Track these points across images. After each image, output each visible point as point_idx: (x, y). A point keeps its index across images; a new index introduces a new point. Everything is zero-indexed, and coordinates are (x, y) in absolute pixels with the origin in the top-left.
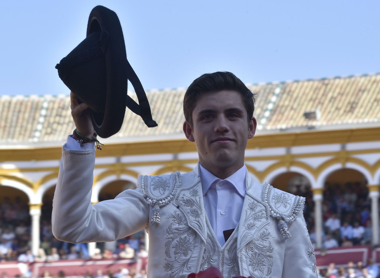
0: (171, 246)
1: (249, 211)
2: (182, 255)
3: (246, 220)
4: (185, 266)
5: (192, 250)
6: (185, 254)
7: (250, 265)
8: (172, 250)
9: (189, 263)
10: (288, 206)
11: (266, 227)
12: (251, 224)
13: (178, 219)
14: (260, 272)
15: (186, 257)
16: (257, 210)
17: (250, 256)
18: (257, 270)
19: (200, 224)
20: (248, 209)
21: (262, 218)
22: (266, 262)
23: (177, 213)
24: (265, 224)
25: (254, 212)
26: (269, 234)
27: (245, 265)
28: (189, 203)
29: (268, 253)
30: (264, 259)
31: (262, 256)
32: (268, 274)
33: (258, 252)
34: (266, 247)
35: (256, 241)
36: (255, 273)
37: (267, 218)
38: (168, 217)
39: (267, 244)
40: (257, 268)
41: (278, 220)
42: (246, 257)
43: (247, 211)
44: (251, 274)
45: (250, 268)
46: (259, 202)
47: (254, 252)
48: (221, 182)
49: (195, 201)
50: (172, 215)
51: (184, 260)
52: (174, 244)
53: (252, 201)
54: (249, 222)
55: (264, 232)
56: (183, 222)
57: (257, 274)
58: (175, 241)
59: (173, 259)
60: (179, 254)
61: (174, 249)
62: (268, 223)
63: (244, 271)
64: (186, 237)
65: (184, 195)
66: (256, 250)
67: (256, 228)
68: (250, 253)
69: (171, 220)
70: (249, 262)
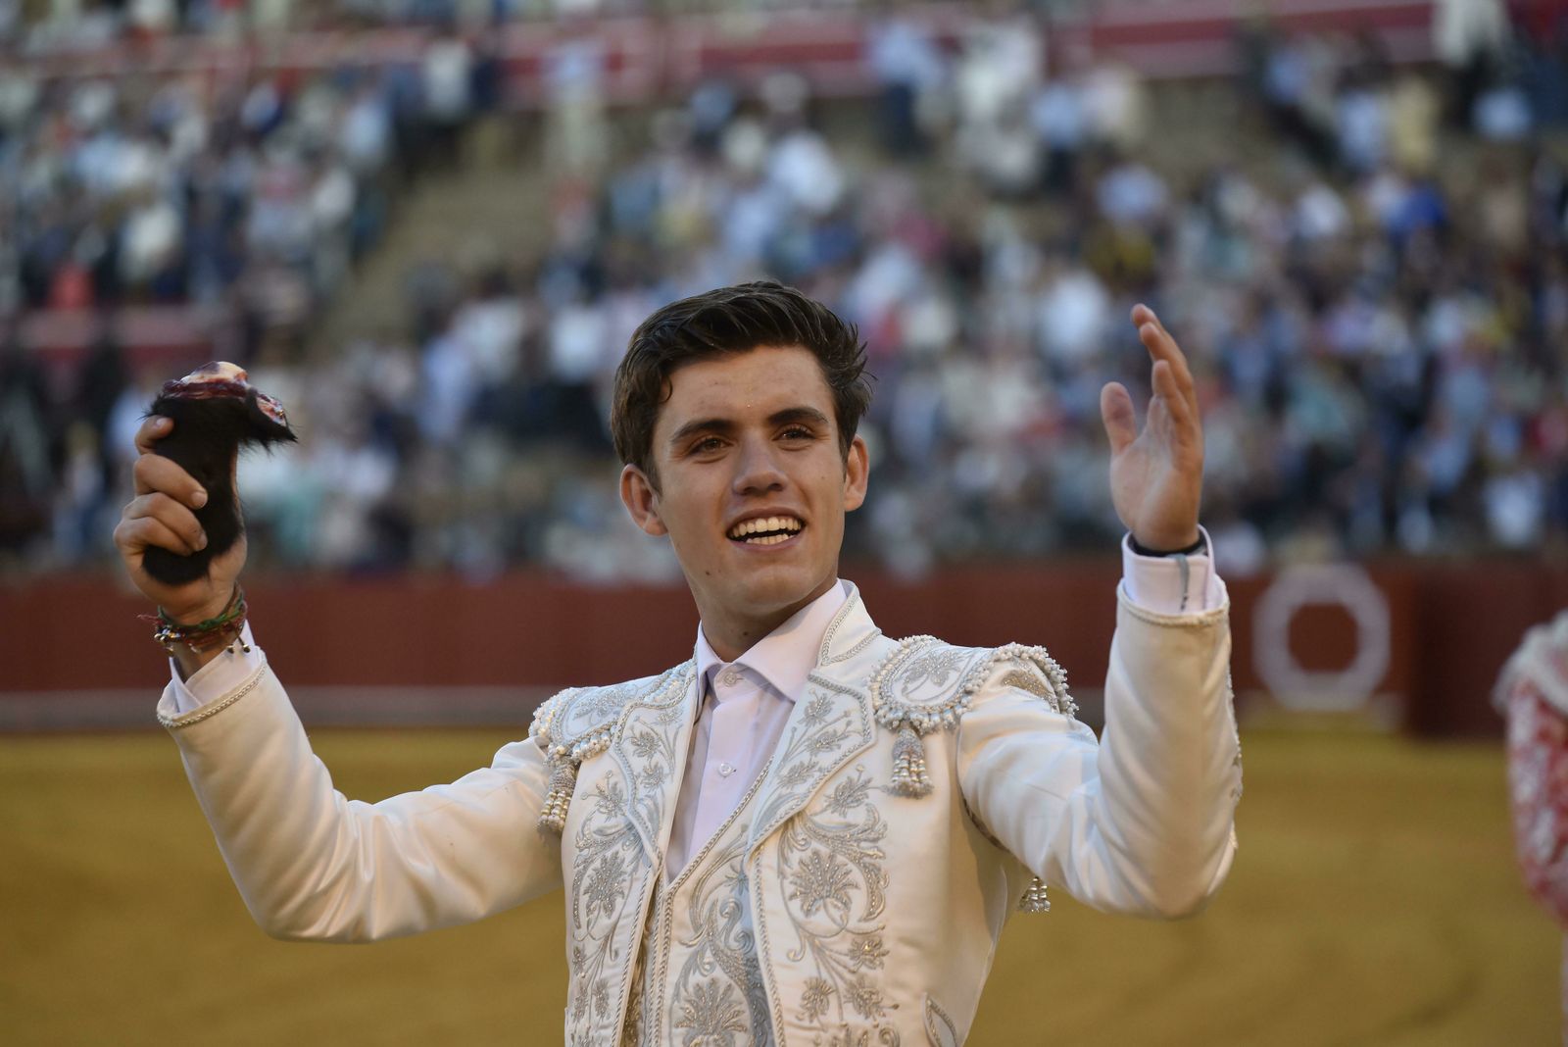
0: (583, 888)
1: (801, 728)
2: (602, 913)
3: (786, 758)
4: (607, 952)
5: (626, 892)
6: (609, 909)
7: (793, 896)
8: (584, 899)
9: (615, 938)
10: (953, 676)
11: (859, 761)
12: (802, 764)
13: (611, 799)
14: (836, 914)
15: (609, 918)
16: (829, 718)
17: (796, 867)
18: (822, 908)
19: (656, 805)
20: (800, 722)
21: (844, 736)
22: (857, 875)
23: (612, 781)
24: (852, 755)
25: (818, 726)
26: (869, 781)
27: (773, 900)
28: (646, 743)
29: (863, 844)
30: (851, 866)
31: (840, 859)
32: (869, 916)
33: (824, 850)
34: (856, 826)
35: (816, 814)
36: (812, 918)
37: (865, 733)
38: (585, 796)
39: (857, 816)
40: (821, 902)
41: (896, 730)
42: (781, 874)
43: (794, 730)
44: (798, 926)
45: (795, 905)
46: (840, 690)
47: (809, 853)
48: (728, 671)
49: (664, 739)
50: (598, 788)
51: (607, 931)
52: (586, 882)
53: (821, 691)
54: (795, 762)
55: (850, 780)
56: (620, 809)
57: (821, 921)
58: (590, 872)
59: (583, 930)
60: (596, 913)
61: (587, 896)
62: (865, 748)
63: (769, 920)
64: (617, 853)
65: (637, 719)
66: (816, 845)
67: (817, 775)
68: (795, 857)
69: (592, 803)
70: (790, 889)
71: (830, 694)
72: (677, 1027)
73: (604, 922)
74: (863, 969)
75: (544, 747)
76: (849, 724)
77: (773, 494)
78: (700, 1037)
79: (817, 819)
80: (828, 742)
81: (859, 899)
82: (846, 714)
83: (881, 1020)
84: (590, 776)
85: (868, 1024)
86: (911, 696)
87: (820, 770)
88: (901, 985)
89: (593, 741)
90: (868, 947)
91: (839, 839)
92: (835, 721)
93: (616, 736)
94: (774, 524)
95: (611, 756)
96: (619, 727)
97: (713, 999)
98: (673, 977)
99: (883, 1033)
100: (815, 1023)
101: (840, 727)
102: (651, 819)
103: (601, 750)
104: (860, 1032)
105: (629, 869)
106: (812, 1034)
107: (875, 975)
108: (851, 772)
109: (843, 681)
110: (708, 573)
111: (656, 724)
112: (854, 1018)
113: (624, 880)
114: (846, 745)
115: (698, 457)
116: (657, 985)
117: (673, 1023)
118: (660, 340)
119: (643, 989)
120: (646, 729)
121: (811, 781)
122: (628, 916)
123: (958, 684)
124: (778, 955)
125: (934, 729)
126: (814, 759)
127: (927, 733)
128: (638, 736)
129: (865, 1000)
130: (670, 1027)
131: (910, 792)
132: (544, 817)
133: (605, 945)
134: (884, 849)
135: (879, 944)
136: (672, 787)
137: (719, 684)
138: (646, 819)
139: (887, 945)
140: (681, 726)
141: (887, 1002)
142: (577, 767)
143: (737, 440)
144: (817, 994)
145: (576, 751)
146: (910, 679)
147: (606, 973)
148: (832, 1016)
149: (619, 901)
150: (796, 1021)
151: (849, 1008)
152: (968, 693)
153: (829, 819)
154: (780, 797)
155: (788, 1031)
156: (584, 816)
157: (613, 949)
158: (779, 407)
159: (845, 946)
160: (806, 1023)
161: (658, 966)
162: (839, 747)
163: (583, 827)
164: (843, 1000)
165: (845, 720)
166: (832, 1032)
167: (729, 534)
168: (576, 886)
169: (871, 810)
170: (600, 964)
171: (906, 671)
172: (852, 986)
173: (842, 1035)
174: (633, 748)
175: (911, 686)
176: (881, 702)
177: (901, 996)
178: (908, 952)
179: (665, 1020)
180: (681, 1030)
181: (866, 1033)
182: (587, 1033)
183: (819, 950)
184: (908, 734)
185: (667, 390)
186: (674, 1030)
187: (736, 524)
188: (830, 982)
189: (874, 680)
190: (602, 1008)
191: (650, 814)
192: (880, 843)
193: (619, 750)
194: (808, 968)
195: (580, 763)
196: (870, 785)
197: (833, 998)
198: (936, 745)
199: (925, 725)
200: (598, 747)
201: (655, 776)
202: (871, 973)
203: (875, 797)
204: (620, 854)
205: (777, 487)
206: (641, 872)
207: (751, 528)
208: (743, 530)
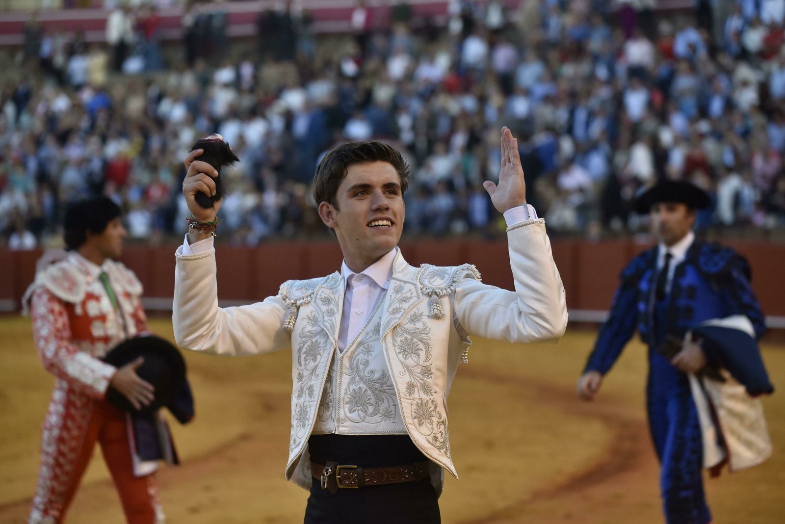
0: (303, 352)
1: (394, 295)
2: (311, 361)
3: (390, 305)
4: (314, 375)
5: (321, 354)
6: (315, 360)
7: (399, 353)
8: (303, 356)
9: (317, 370)
10: (447, 276)
11: (418, 306)
12: (397, 307)
13: (314, 321)
14: (415, 359)
15: (315, 363)
16: (404, 292)
17: (399, 343)
18: (410, 357)
19: (333, 323)
20: (393, 293)
21: (410, 298)
22: (421, 346)
23: (313, 314)
24: (415, 304)
25: (400, 295)
26: (422, 314)
27: (392, 354)
28: (327, 301)
29: (422, 335)
30: (419, 342)
31: (415, 340)
32: (426, 360)
33: (409, 337)
34: (419, 329)
35: (404, 325)
36: (407, 361)
37: (418, 297)
38: (303, 319)
39: (419, 325)
40: (409, 355)
41: (430, 296)
42: (394, 345)
43: (391, 296)
44: (402, 363)
45: (400, 356)
46: (406, 282)
47: (403, 338)
48: (358, 276)
49: (334, 299)
50: (308, 316)
51: (313, 368)
52: (304, 350)
53: (398, 283)
54: (394, 306)
55: (415, 313)
56: (317, 324)
57: (410, 362)
58: (306, 346)
59: (303, 367)
60: (309, 361)
61: (305, 355)
62: (419, 301)
63: (392, 361)
64: (317, 340)
65: (323, 292)
66: (405, 335)
67: (403, 311)
68: (398, 339)
69: (305, 322)
70: (398, 350)
71: (402, 283)
72: (346, 404)
73: (312, 364)
74: (425, 379)
75: (284, 300)
76: (412, 294)
77: (385, 212)
78: (355, 408)
79: (405, 326)
80: (404, 300)
81: (423, 354)
82: (410, 290)
83: (431, 397)
84: (304, 312)
85: (428, 398)
86: (433, 284)
87: (404, 309)
88: (437, 385)
89: (305, 299)
90: (427, 372)
91: (414, 334)
92: (406, 293)
93: (314, 298)
94: (385, 222)
95: (312, 305)
96: (315, 295)
97: (360, 394)
98: (344, 386)
99: (433, 401)
100: (411, 397)
101: (409, 295)
102: (331, 328)
103: (308, 303)
104: (426, 401)
105: (323, 346)
106: (410, 401)
107: (430, 381)
108: (415, 310)
109: (405, 279)
110: (358, 240)
111: (330, 294)
112: (424, 396)
113: (321, 350)
114: (412, 301)
115: (357, 198)
116: (338, 389)
117: (345, 403)
118: (344, 155)
119: (332, 391)
120: (326, 296)
121: (401, 313)
122: (322, 363)
123: (449, 279)
124: (396, 374)
125: (444, 296)
126: (401, 306)
127: (441, 297)
128: (323, 298)
129: (426, 389)
130: (344, 404)
131: (437, 317)
132: (287, 326)
133: (312, 373)
134: (429, 337)
135: (430, 370)
136: (338, 317)
137: (354, 281)
138: (329, 328)
139: (433, 371)
140: (340, 295)
141: (433, 391)
142: (298, 308)
143: (371, 193)
144: (411, 387)
145: (298, 303)
146: (432, 278)
147: (313, 382)
148: (416, 395)
149: (319, 357)
150: (405, 396)
151: (421, 392)
152: (454, 282)
153: (409, 326)
154: (391, 318)
155: (402, 399)
156: (302, 326)
157: (316, 374)
158: (387, 182)
159: (419, 370)
160: (408, 397)
161: (338, 382)
162: (410, 302)
163: (302, 330)
164: (419, 389)
165: (410, 292)
166: (417, 400)
167: (368, 225)
168: (300, 351)
169: (424, 323)
170: (310, 379)
171: (427, 275)
172: (422, 385)
173: (420, 402)
174: (321, 302)
175: (432, 281)
176: (422, 286)
177: (437, 389)
178: (438, 373)
179: (342, 402)
180: (348, 405)
181: (427, 401)
182: (304, 404)
183: (410, 372)
184: (435, 297)
185: (345, 172)
186: (345, 405)
187: (371, 222)
188: (415, 383)
189: (416, 279)
190: (311, 394)
191: (330, 326)
192: (428, 335)
193: (315, 302)
194: (407, 378)
195: (299, 307)
196: (423, 315)
197: (416, 389)
198: (446, 301)
199: (441, 294)
200: (307, 302)
201: (331, 313)
202: (428, 380)
203: (425, 319)
204: (319, 340)
205: (387, 209)
206: (328, 347)
207: (377, 223)
208: (373, 224)
